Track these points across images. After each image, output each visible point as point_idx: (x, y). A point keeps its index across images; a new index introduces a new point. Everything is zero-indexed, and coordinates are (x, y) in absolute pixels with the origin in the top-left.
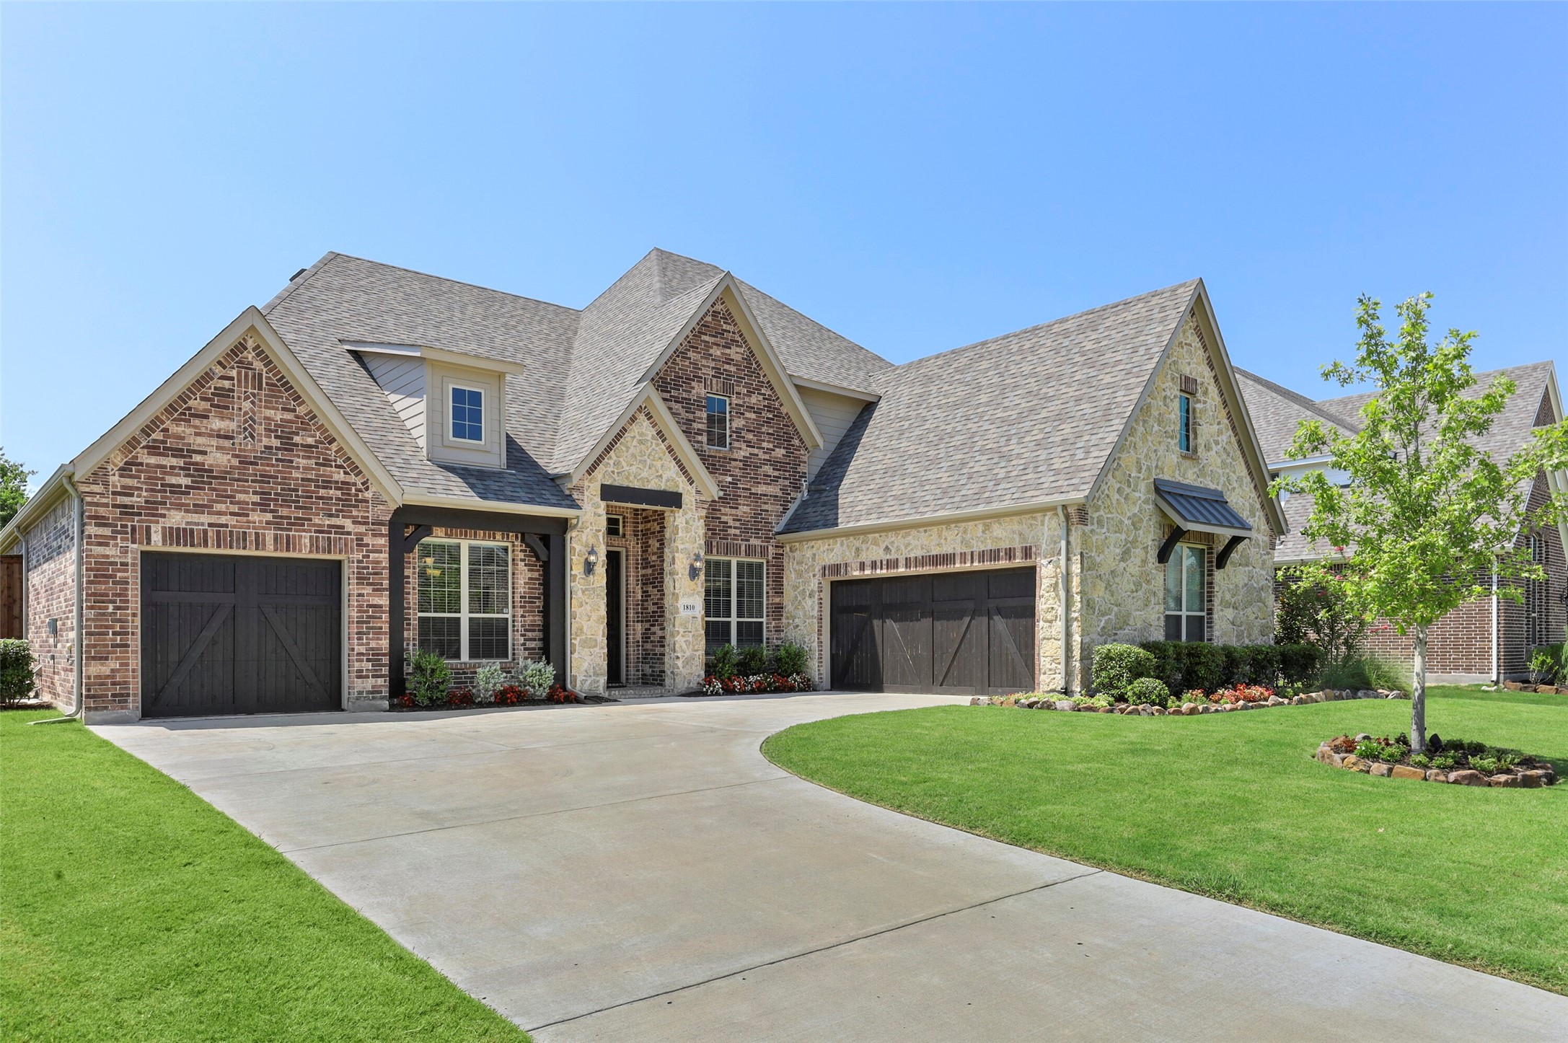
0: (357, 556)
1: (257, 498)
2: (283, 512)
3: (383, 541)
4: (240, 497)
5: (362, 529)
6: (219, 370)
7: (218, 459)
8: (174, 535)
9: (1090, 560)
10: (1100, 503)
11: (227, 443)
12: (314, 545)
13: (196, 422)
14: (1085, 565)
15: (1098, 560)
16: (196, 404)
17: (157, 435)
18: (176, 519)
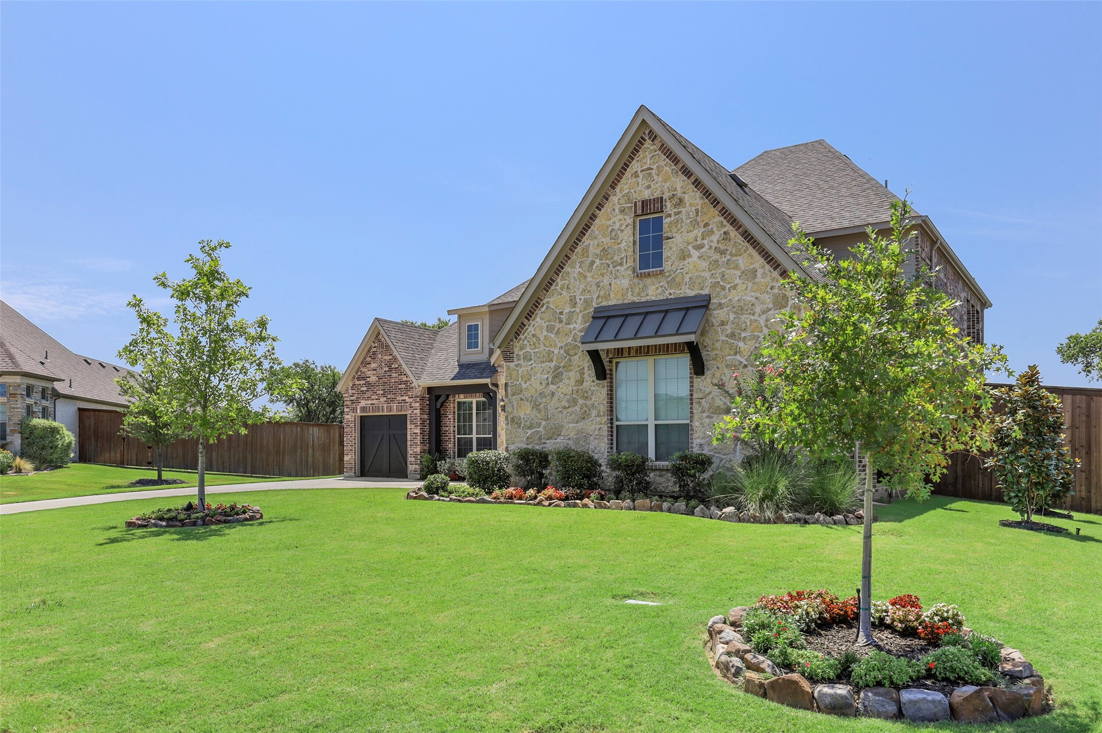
0: (410, 412)
1: (382, 392)
2: (389, 396)
3: (417, 404)
4: (378, 392)
5: (411, 400)
6: (373, 345)
7: (373, 379)
8: (363, 409)
9: (514, 388)
10: (526, 342)
11: (375, 372)
12: (398, 410)
13: (368, 366)
14: (509, 392)
15: (524, 386)
16: (368, 359)
17: (359, 374)
18: (363, 403)
